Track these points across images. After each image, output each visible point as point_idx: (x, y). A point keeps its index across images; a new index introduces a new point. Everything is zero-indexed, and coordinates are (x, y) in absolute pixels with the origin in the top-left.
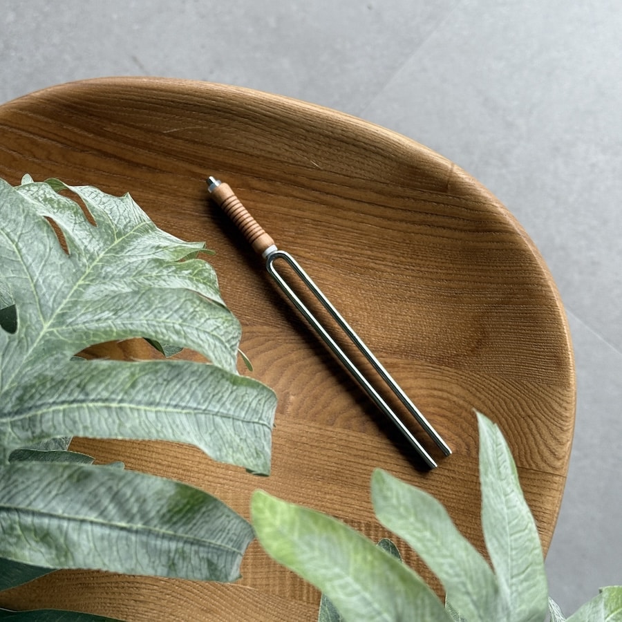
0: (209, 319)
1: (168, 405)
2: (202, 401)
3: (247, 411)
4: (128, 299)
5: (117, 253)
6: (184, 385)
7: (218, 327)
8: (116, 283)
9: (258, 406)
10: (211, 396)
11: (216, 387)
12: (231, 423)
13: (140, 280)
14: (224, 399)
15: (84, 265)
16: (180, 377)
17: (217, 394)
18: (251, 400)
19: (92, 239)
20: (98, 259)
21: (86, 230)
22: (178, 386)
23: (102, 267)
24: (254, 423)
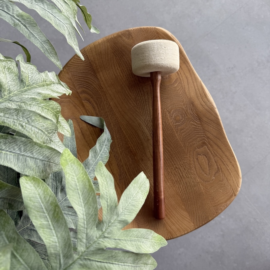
0: (41, 122)
1: (7, 151)
2: (23, 151)
3: (44, 157)
4: (12, 110)
5: (22, 93)
6: (17, 145)
7: (43, 126)
8: (13, 104)
9: (50, 155)
10: (28, 150)
11: (31, 147)
12: (34, 160)
13: (22, 105)
14: (34, 152)
15: (5, 95)
16: (15, 142)
17: (31, 150)
18: (46, 153)
19: (16, 86)
20: (13, 93)
21: (16, 82)
22: (14, 145)
23: (12, 97)
24: (45, 161)
